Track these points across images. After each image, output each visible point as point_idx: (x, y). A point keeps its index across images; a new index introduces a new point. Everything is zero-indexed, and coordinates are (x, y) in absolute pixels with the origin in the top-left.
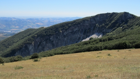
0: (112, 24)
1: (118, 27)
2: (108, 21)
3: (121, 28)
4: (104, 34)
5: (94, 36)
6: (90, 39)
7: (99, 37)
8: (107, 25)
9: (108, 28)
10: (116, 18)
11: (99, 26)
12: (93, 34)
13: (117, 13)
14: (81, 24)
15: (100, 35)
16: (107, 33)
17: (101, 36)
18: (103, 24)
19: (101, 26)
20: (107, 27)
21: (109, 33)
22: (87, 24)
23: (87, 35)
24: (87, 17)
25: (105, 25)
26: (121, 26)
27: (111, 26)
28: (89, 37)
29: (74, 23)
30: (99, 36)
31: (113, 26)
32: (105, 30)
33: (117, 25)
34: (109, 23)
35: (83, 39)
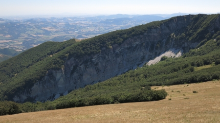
0: (198, 33)
1: (208, 39)
2: (191, 29)
3: (215, 40)
4: (184, 50)
5: (168, 54)
6: (163, 59)
7: (177, 56)
8: (190, 35)
9: (192, 40)
10: (204, 24)
11: (176, 37)
12: (166, 50)
13: (206, 15)
14: (145, 34)
15: (179, 51)
16: (190, 49)
17: (180, 53)
18: (183, 34)
19: (179, 37)
20: (190, 39)
21: (193, 48)
22: (155, 34)
23: (156, 53)
24: (154, 23)
25: (187, 35)
26: (214, 38)
27: (197, 37)
28: (159, 55)
29: (133, 33)
30: (176, 54)
31: (201, 38)
32: (186, 44)
33: (208, 35)
34: (193, 32)
35: (149, 60)
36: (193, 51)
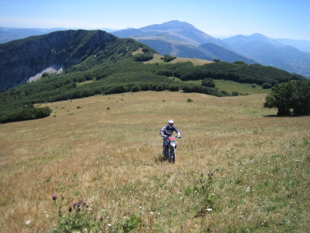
0: (79, 49)
1: (89, 55)
2: (72, 44)
3: (95, 56)
4: (66, 66)
5: (50, 70)
6: (44, 76)
7: (59, 72)
8: (71, 51)
9: (73, 55)
10: (85, 39)
11: (57, 52)
12: (47, 66)
13: (86, 31)
14: (24, 49)
15: (60, 68)
16: (71, 64)
17: (61, 70)
18: (64, 50)
19: (60, 52)
20: (71, 55)
21: (75, 64)
22: (35, 50)
23: (37, 69)
24: (33, 37)
25: (68, 51)
26: (95, 54)
27: (78, 53)
28: (40, 71)
29: (10, 48)
30: (58, 70)
31: (82, 54)
32: (67, 60)
33: (88, 51)
34: (74, 47)
35: (29, 77)
36: (74, 66)
